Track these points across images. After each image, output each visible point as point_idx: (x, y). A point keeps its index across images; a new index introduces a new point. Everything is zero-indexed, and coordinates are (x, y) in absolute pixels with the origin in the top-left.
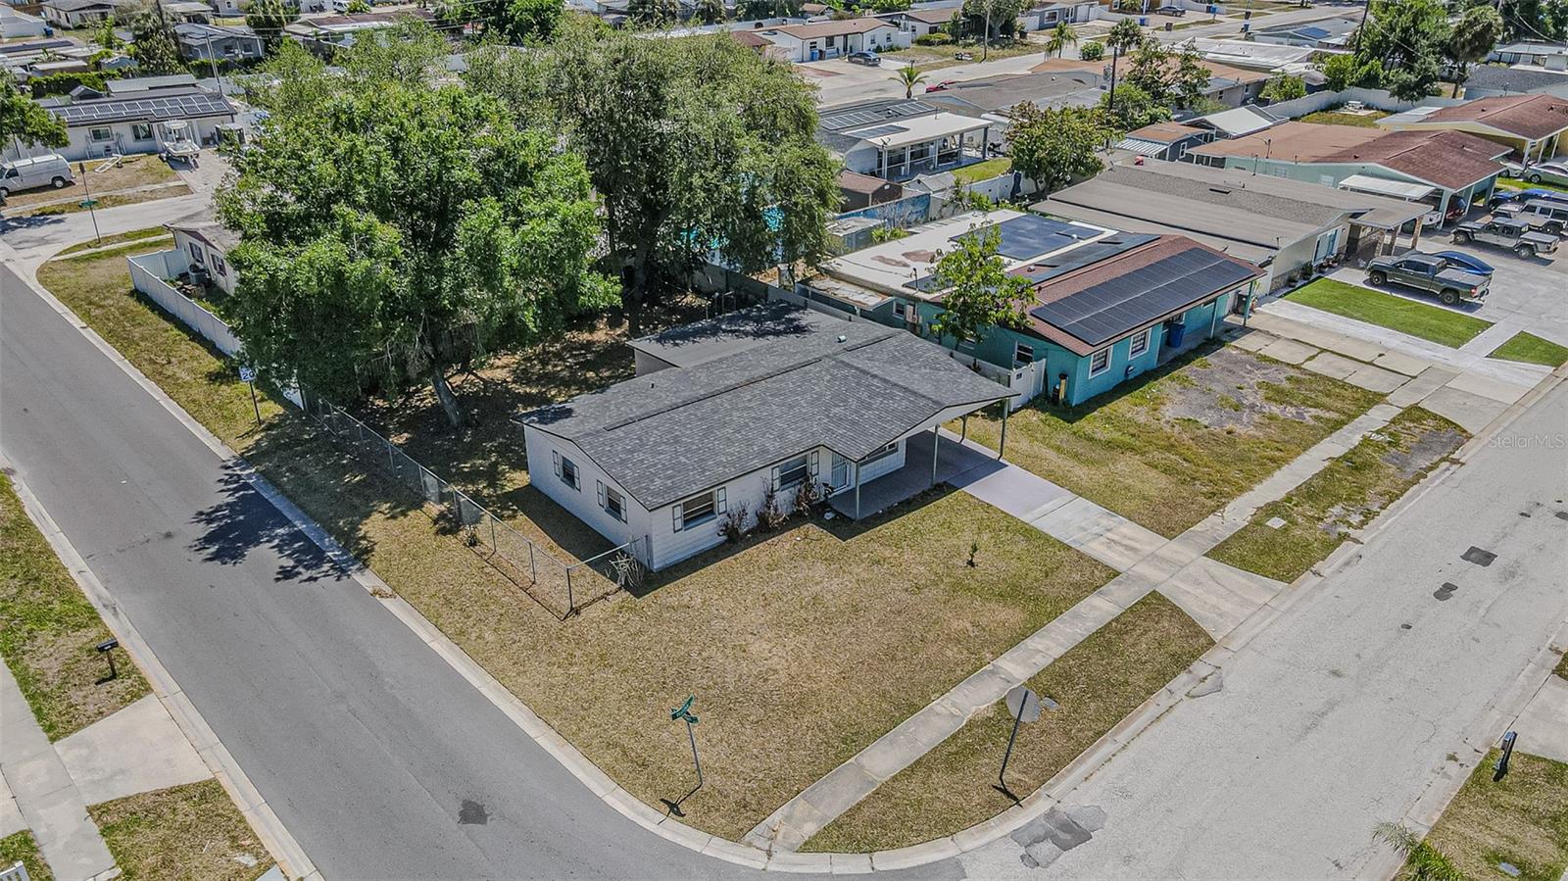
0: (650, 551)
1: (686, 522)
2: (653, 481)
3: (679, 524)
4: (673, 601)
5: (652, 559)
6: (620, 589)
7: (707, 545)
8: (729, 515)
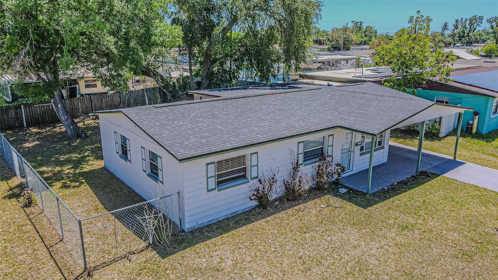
0: (181, 209)
1: (219, 183)
2: (188, 139)
3: (212, 183)
4: (202, 262)
5: (183, 216)
6: (147, 247)
7: (240, 209)
8: (260, 180)
